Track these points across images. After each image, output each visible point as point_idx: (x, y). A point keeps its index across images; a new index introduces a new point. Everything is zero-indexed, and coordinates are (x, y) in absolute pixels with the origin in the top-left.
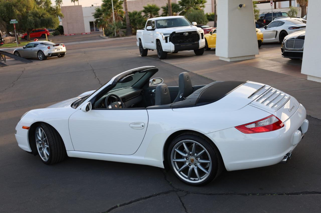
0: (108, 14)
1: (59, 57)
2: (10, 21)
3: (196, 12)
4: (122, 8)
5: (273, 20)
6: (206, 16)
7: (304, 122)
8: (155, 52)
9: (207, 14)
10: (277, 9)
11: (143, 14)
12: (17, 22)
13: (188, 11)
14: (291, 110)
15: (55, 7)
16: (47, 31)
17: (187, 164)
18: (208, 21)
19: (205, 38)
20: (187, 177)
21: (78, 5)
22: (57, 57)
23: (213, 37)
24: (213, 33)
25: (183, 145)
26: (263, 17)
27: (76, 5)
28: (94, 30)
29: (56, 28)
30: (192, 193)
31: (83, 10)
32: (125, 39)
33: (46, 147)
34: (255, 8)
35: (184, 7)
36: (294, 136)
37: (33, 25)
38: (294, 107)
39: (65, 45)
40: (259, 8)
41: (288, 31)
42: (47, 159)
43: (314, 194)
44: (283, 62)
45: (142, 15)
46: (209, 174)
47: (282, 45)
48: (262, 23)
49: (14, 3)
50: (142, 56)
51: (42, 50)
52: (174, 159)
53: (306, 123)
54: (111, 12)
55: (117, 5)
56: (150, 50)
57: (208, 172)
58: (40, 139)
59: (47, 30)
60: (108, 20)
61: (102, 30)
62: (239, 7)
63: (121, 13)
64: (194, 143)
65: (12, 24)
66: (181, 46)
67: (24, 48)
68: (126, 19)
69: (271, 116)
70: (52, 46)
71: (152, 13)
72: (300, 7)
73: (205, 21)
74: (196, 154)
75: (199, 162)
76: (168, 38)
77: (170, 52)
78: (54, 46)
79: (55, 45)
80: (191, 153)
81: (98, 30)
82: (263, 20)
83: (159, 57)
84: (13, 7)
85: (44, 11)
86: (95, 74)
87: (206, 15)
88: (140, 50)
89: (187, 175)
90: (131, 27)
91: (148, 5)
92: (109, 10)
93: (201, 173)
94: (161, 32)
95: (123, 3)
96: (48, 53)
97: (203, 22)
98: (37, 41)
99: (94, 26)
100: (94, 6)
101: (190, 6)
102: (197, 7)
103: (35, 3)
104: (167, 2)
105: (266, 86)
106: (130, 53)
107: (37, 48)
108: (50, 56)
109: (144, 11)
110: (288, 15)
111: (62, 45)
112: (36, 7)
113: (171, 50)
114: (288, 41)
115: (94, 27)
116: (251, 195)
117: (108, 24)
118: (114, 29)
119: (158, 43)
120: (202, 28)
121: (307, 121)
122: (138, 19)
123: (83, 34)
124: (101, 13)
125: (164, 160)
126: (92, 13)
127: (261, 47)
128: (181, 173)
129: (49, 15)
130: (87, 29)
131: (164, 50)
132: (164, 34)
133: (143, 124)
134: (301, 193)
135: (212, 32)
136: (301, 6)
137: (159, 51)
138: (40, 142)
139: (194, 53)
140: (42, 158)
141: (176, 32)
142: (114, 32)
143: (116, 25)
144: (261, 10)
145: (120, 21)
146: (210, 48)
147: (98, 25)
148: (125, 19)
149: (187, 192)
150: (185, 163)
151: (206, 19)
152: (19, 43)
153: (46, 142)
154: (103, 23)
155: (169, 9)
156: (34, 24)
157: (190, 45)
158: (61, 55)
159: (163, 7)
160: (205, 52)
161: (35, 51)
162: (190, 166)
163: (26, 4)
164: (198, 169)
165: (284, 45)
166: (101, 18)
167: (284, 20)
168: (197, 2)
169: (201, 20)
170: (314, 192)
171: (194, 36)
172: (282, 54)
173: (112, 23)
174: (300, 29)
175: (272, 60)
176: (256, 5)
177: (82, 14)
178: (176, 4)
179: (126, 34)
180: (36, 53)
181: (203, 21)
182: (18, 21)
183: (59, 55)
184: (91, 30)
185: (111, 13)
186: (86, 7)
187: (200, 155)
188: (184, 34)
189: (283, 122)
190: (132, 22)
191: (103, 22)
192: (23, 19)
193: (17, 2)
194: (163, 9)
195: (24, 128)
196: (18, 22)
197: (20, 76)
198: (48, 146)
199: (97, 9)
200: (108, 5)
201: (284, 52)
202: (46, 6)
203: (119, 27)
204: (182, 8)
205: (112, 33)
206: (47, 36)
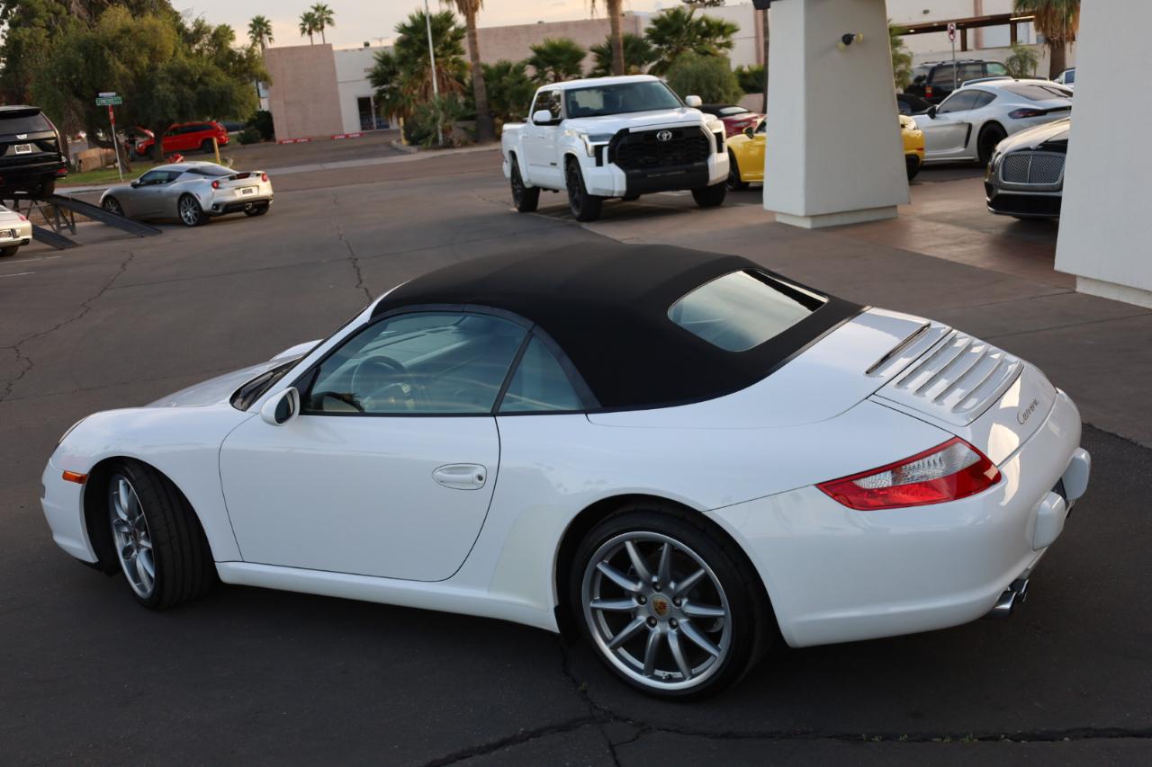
0: (417, 72)
1: (250, 214)
2: (98, 97)
3: (704, 62)
4: (463, 53)
5: (959, 87)
6: (734, 77)
7: (1074, 459)
8: (563, 198)
9: (740, 70)
10: (971, 50)
11: (530, 72)
12: (119, 101)
13: (678, 59)
14: (1026, 416)
15: (244, 52)
16: (221, 129)
17: (642, 618)
18: (742, 92)
19: (730, 150)
20: (641, 666)
21: (321, 42)
22: (242, 214)
23: (756, 146)
24: (757, 132)
25: (625, 551)
26: (925, 76)
27: (315, 43)
28: (372, 124)
29: (247, 121)
30: (659, 729)
31: (337, 59)
32: (469, 153)
33: (143, 547)
34: (898, 49)
35: (664, 47)
36: (1037, 517)
37: (174, 110)
38: (1036, 403)
39: (269, 176)
40: (911, 49)
41: (1007, 123)
42: (149, 591)
43: (1114, 740)
44: (992, 228)
45: (526, 76)
46: (722, 660)
47: (989, 171)
48: (922, 98)
49: (110, 40)
50: (522, 210)
51: (194, 193)
52: (595, 601)
53: (1082, 461)
54: (426, 64)
55: (445, 43)
56: (545, 189)
57: (719, 650)
58: (124, 517)
59: (220, 126)
60: (416, 92)
61: (397, 124)
62: (842, 45)
63: (458, 69)
64: (666, 545)
65: (105, 109)
66: (649, 176)
67: (135, 186)
68: (475, 86)
69: (954, 443)
70: (227, 180)
71: (560, 68)
72: (1045, 43)
73: (732, 94)
74: (672, 585)
75: (686, 615)
76: (605, 151)
77: (612, 197)
78: (232, 178)
79: (238, 175)
80: (655, 579)
81: (384, 123)
82: (923, 89)
83: (576, 213)
84: (107, 52)
85: (208, 63)
86: (359, 274)
87: (735, 73)
88: (514, 190)
89: (642, 661)
90: (493, 114)
91: (547, 41)
92: (420, 60)
93: (694, 655)
94: (581, 130)
95: (466, 34)
96: (212, 203)
97: (724, 96)
98: (182, 161)
99: (373, 111)
100: (371, 46)
101: (685, 45)
102: (706, 47)
103: (179, 39)
104: (610, 32)
105: (932, 327)
106: (484, 199)
107: (177, 187)
108: (220, 211)
109: (533, 62)
110: (1005, 72)
111: (258, 175)
112: (182, 50)
113: (613, 192)
114: (1007, 157)
115: (374, 115)
116: (877, 739)
117: (417, 106)
118: (435, 120)
119: (572, 169)
120: (720, 116)
121: (1084, 455)
122: (515, 88)
123: (338, 139)
124: (394, 69)
125: (557, 604)
126: (366, 70)
127: (916, 178)
128: (622, 651)
129: (223, 78)
130: (351, 121)
131: (590, 192)
132: (592, 138)
133: (480, 471)
134: (1067, 733)
135: (755, 130)
136: (1048, 41)
137: (573, 195)
138: (126, 530)
139: (692, 201)
140: (134, 586)
141: (631, 130)
142: (436, 129)
143: (443, 109)
144: (918, 55)
145: (454, 94)
146: (748, 183)
147: (383, 109)
148: (472, 87)
149: (643, 724)
150: (635, 618)
151: (735, 85)
152: (127, 169)
153: (143, 528)
154: (401, 102)
155: (614, 55)
156: (174, 106)
157: (678, 173)
158: (255, 210)
159: (595, 48)
160: (727, 198)
161: (171, 194)
162: (653, 626)
163: (149, 43)
164: (683, 639)
165: (996, 170)
166: (394, 85)
167: (993, 88)
168: (707, 29)
169: (720, 89)
170: (1113, 729)
171: (692, 143)
172: (989, 204)
173: (429, 102)
174: (1049, 116)
175: (954, 222)
176: (901, 41)
177: (334, 73)
178: (639, 36)
179: (476, 139)
180: (176, 200)
181: (727, 93)
182: (124, 96)
183: (250, 210)
184: (362, 124)
185: (426, 70)
186: (346, 51)
187: (687, 587)
188: (658, 136)
189: (997, 464)
190: (495, 97)
191: (400, 99)
192: (140, 91)
193: (118, 34)
194: (594, 54)
195: (66, 476)
196: (121, 102)
197: (113, 281)
198: (150, 546)
199: (382, 54)
200: (415, 44)
201: (994, 194)
202: (214, 47)
203: (452, 115)
204: (658, 49)
205: (429, 134)
206: (220, 146)
